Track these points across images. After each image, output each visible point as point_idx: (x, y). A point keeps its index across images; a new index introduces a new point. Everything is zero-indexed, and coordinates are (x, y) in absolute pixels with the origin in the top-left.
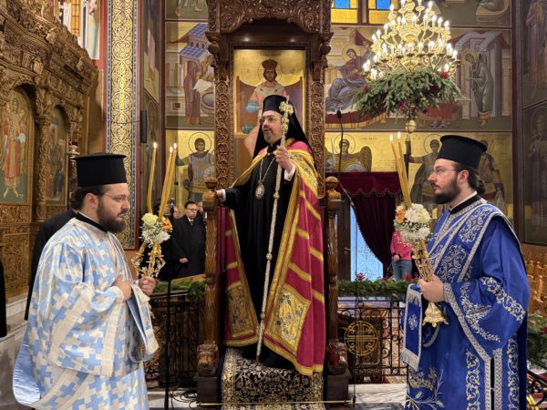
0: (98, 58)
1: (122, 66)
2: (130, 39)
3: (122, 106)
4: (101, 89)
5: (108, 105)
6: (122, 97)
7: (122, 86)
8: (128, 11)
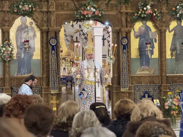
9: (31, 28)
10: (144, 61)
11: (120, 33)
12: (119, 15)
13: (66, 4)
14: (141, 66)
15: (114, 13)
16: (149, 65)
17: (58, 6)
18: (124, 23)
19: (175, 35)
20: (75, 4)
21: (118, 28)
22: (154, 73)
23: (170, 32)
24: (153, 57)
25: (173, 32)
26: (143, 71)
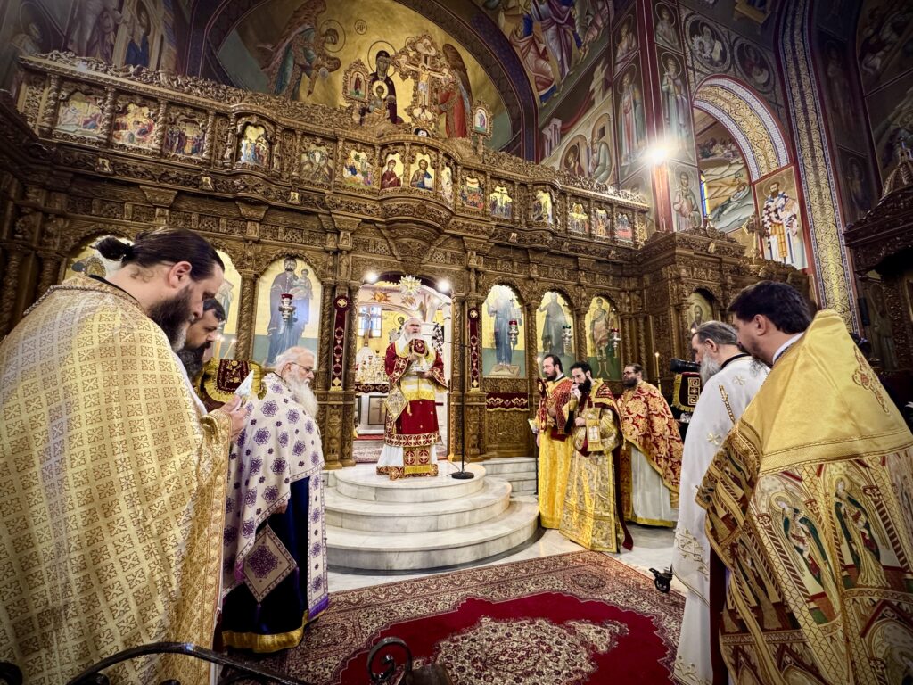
0: (806, 266)
1: (831, 266)
2: (836, 242)
3: (837, 299)
4: (813, 290)
5: (822, 301)
6: (836, 291)
7: (834, 282)
8: (831, 220)
9: (303, 281)
10: (503, 353)
11: (466, 304)
12: (465, 274)
13: (372, 243)
14: (498, 363)
15: (456, 269)
16: (510, 362)
17: (356, 245)
18: (474, 285)
19: (548, 316)
20: (389, 245)
21: (463, 295)
22: (518, 375)
23: (541, 311)
24: (517, 347)
25: (546, 312)
26: (502, 370)
